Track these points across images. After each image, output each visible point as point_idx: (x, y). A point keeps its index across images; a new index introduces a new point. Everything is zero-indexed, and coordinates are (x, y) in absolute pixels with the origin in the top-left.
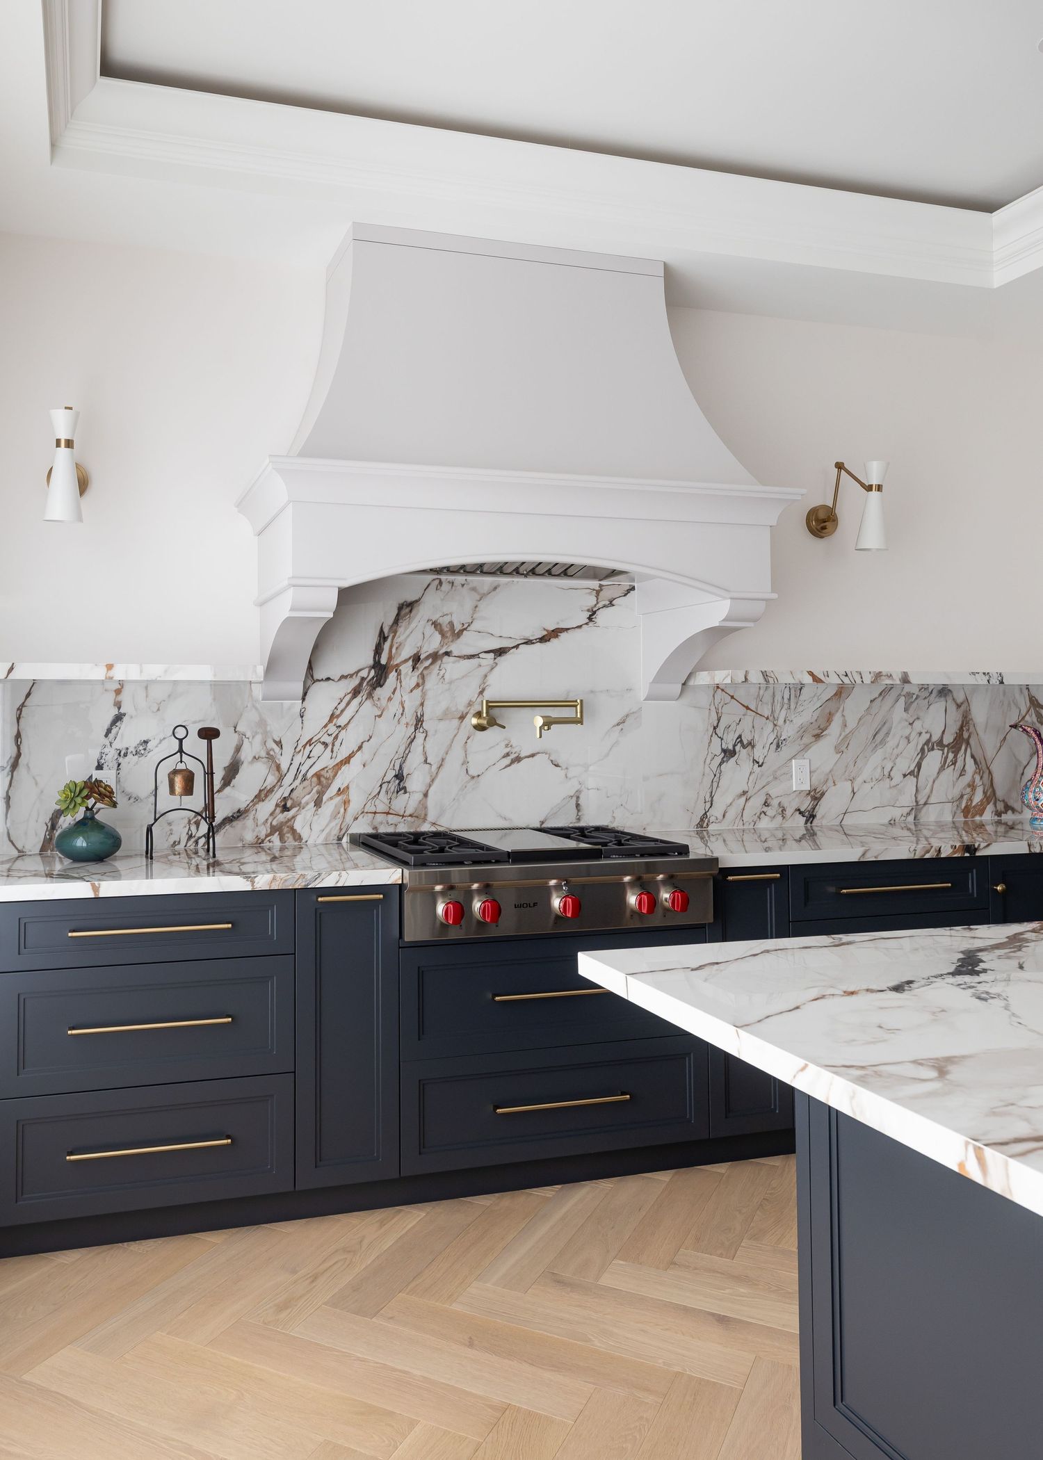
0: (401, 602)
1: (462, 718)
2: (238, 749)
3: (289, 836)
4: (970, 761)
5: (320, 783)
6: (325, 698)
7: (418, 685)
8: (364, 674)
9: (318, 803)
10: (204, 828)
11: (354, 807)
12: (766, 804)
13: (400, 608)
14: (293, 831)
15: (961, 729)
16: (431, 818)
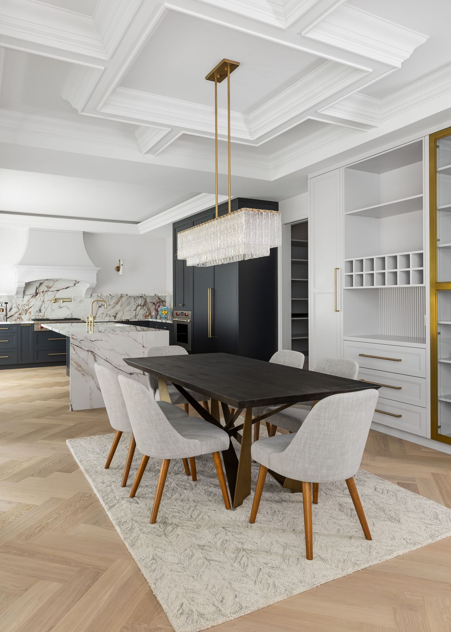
0: (40, 282)
1: (51, 301)
2: (12, 306)
3: (21, 319)
4: (146, 308)
5: (26, 311)
6: (27, 298)
7: (43, 296)
8: (34, 294)
9: (26, 314)
10: (6, 318)
11: (32, 315)
12: (107, 315)
13: (40, 284)
14: (21, 318)
15: (145, 303)
16: (45, 316)
